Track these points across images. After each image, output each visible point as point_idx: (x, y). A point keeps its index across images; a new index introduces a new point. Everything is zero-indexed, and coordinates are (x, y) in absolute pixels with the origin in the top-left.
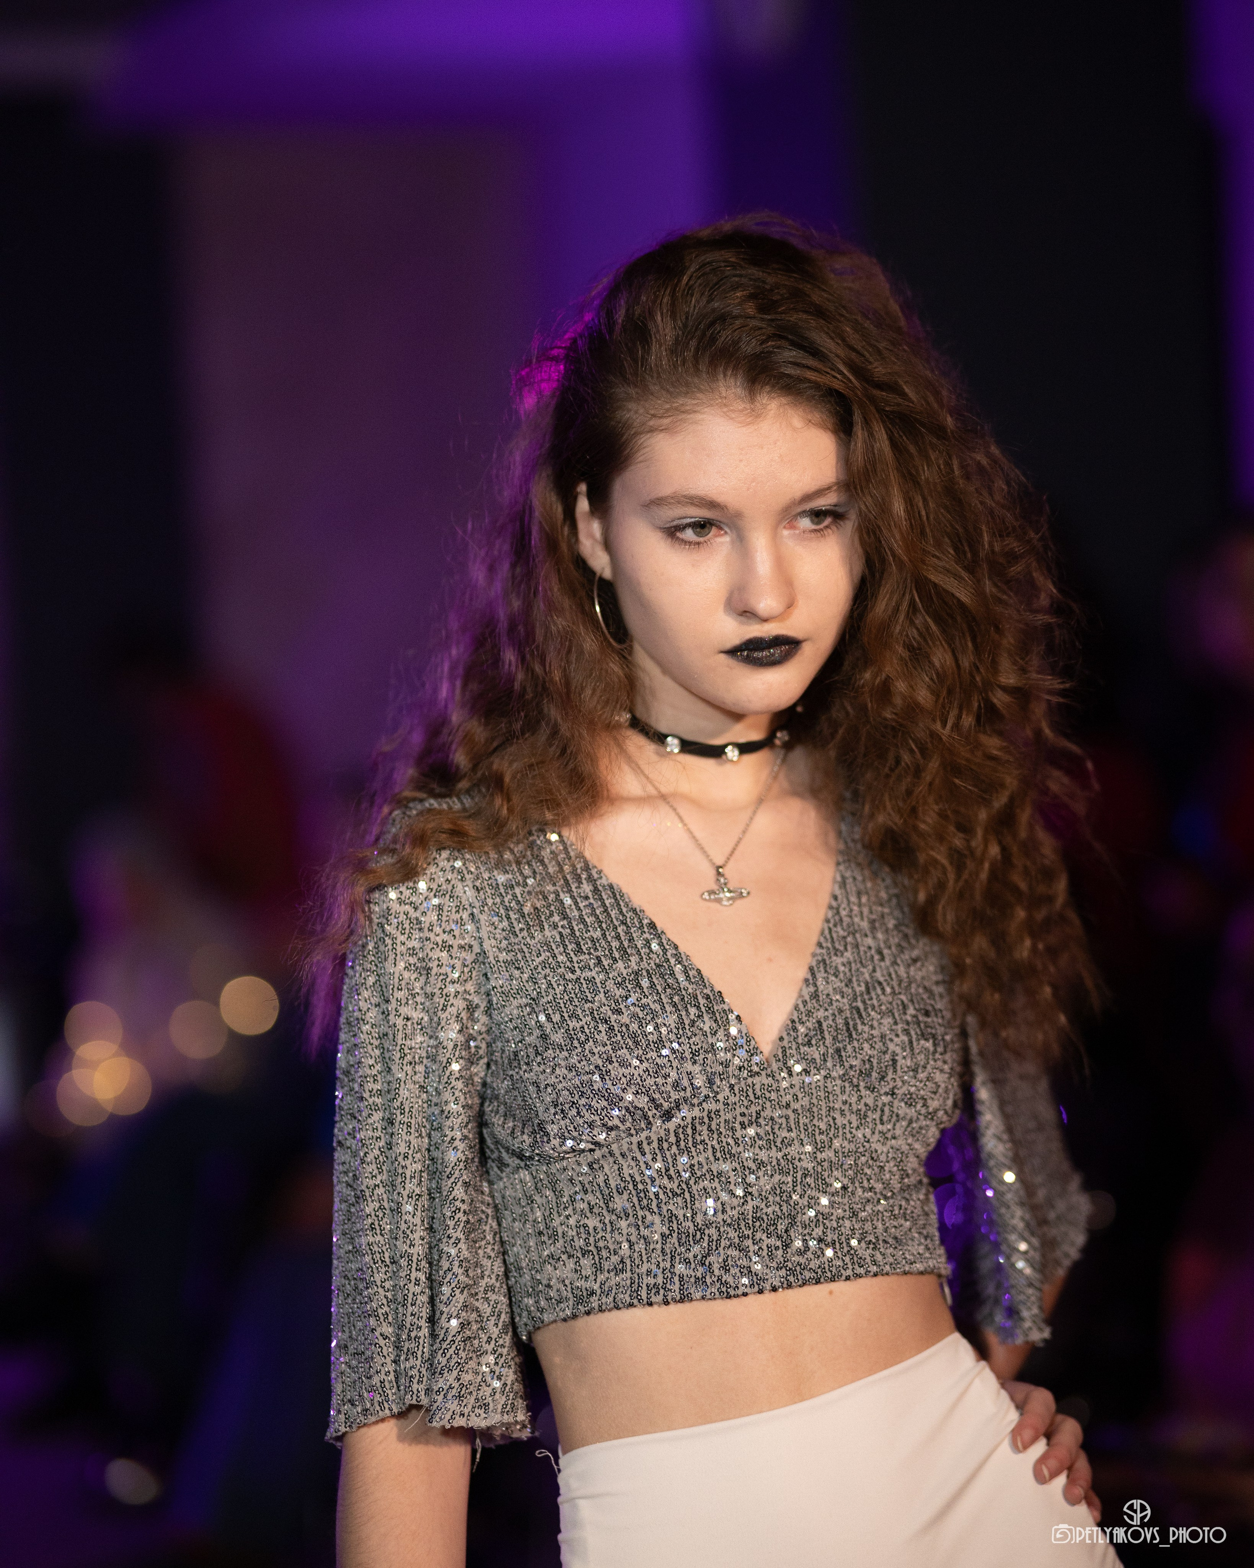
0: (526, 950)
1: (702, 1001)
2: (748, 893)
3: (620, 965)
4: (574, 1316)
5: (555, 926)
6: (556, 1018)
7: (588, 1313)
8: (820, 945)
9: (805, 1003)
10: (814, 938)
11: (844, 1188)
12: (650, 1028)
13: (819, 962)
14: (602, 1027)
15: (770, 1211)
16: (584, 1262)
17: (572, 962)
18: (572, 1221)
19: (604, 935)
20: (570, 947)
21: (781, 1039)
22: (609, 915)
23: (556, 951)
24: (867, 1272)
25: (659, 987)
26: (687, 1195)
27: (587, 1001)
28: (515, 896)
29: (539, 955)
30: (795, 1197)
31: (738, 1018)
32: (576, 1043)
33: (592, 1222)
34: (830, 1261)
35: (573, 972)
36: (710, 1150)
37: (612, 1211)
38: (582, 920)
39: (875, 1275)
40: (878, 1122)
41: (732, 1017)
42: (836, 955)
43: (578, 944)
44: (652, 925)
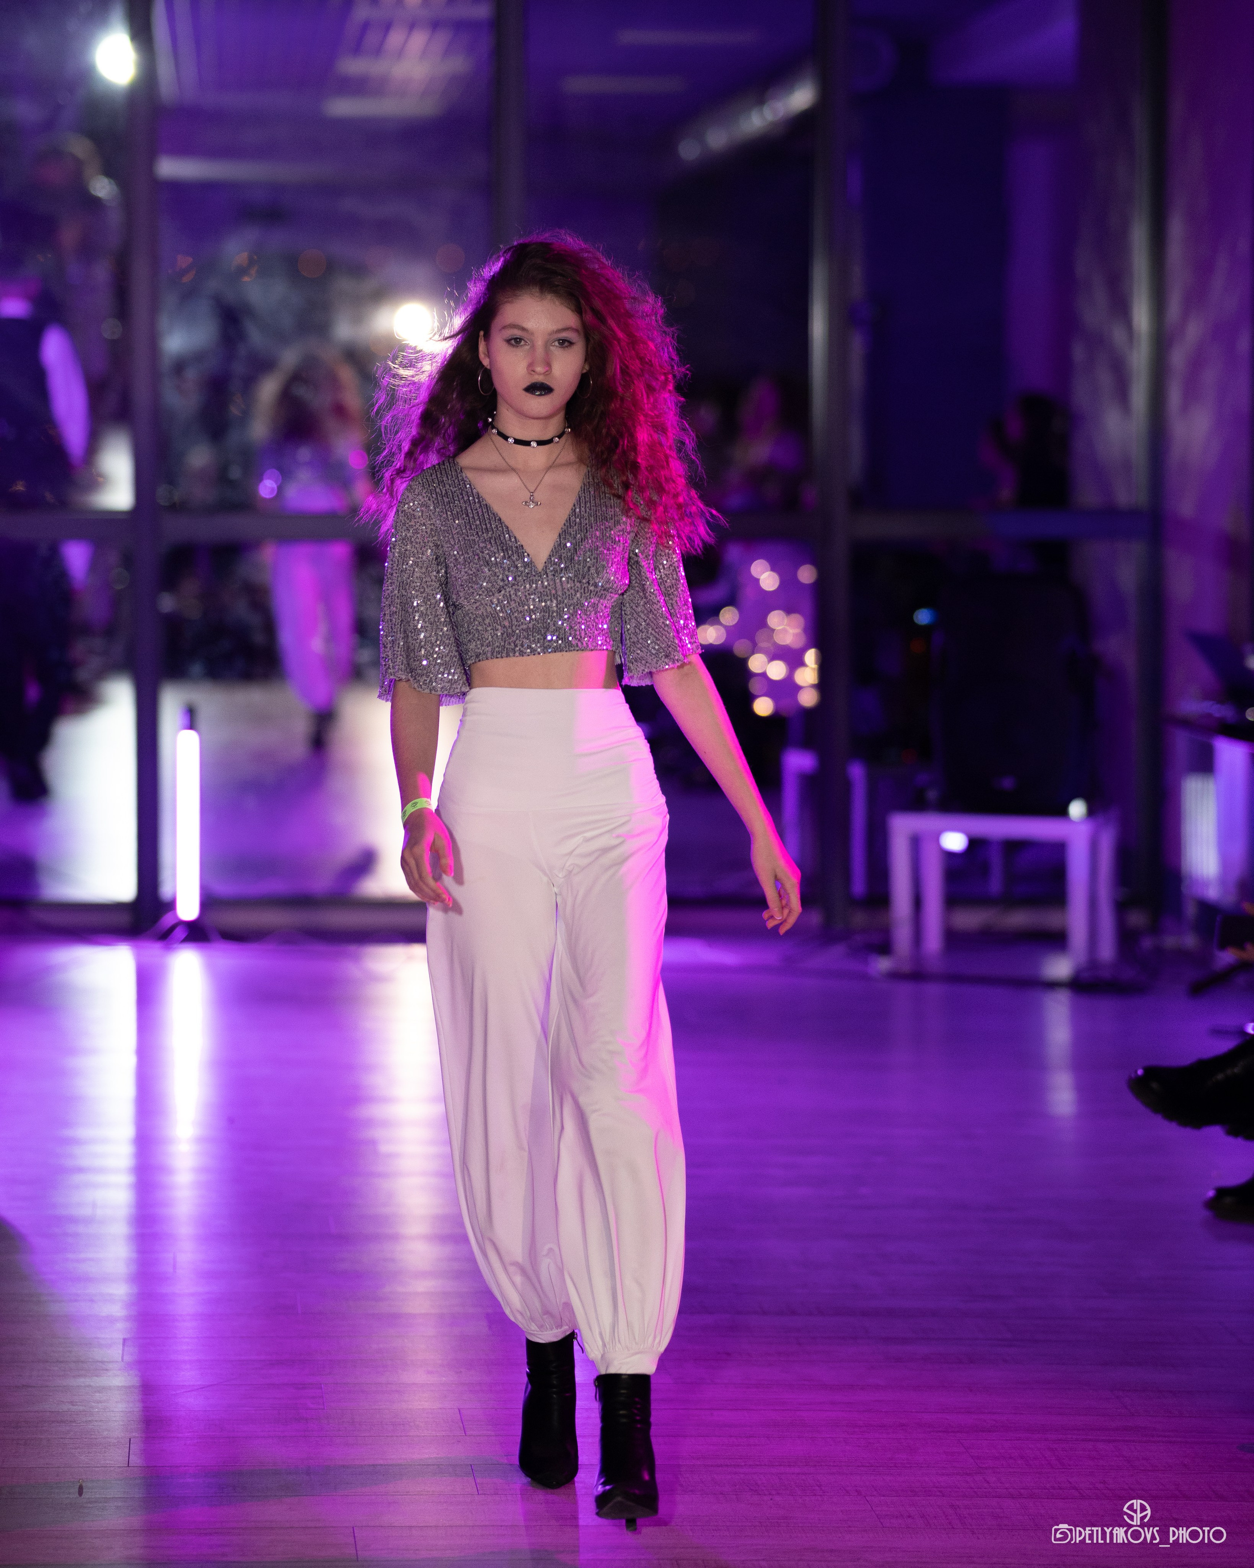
0: (451, 526)
1: (514, 549)
2: (540, 504)
3: (485, 535)
4: (475, 662)
5: (464, 519)
6: (461, 553)
7: (479, 661)
8: (565, 525)
9: (555, 548)
10: (563, 522)
11: (569, 618)
12: (493, 559)
13: (563, 532)
14: (476, 557)
15: (539, 625)
16: (478, 643)
17: (468, 533)
18: (474, 628)
19: (481, 524)
20: (468, 527)
21: (545, 563)
22: (484, 516)
23: (463, 529)
24: (574, 650)
25: (498, 543)
26: (510, 619)
27: (472, 547)
28: (450, 506)
29: (456, 529)
30: (549, 621)
31: (528, 555)
32: (467, 563)
33: (480, 628)
34: (560, 645)
35: (468, 536)
36: (517, 603)
37: (485, 624)
38: (473, 518)
39: (578, 650)
40: (583, 593)
41: (526, 554)
42: (570, 528)
43: (471, 526)
44: (500, 520)
